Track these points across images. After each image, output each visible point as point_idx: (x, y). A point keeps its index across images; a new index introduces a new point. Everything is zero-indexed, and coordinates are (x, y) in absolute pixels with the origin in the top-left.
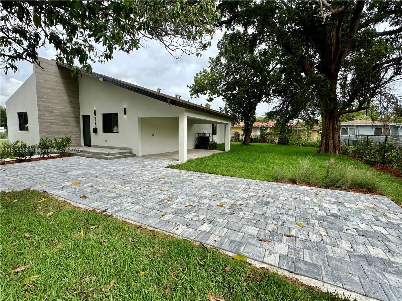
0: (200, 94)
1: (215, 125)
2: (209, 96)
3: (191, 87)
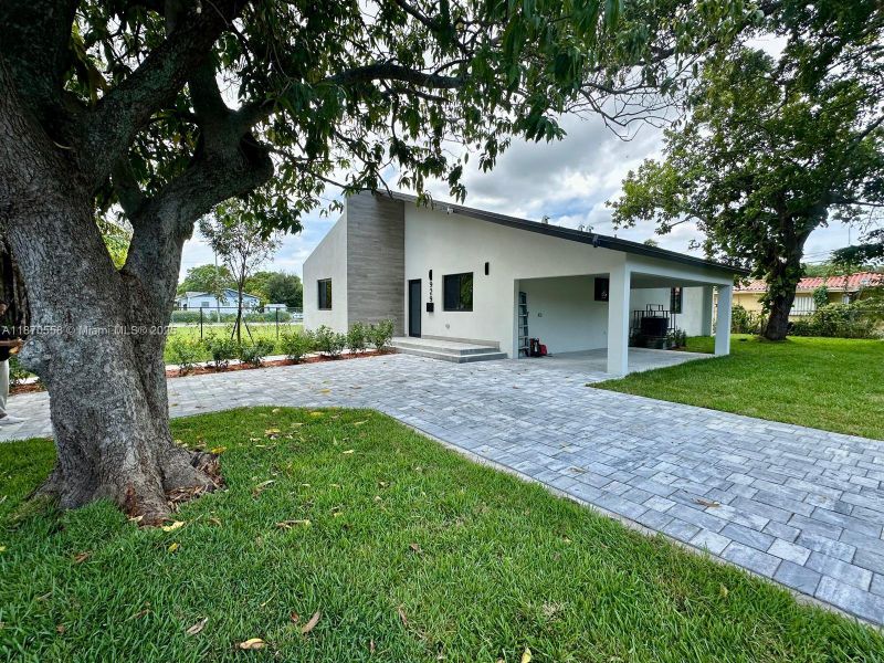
0: (635, 218)
1: (678, 289)
2: (659, 220)
3: (615, 205)
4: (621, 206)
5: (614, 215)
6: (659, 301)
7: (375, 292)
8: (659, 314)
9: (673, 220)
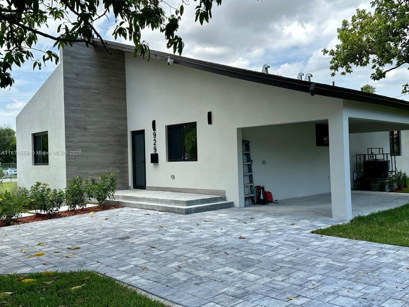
0: (352, 65)
1: (396, 132)
2: (374, 66)
3: (332, 53)
4: (338, 54)
5: (331, 63)
6: (380, 144)
7: (95, 145)
8: (380, 157)
9: (387, 67)
